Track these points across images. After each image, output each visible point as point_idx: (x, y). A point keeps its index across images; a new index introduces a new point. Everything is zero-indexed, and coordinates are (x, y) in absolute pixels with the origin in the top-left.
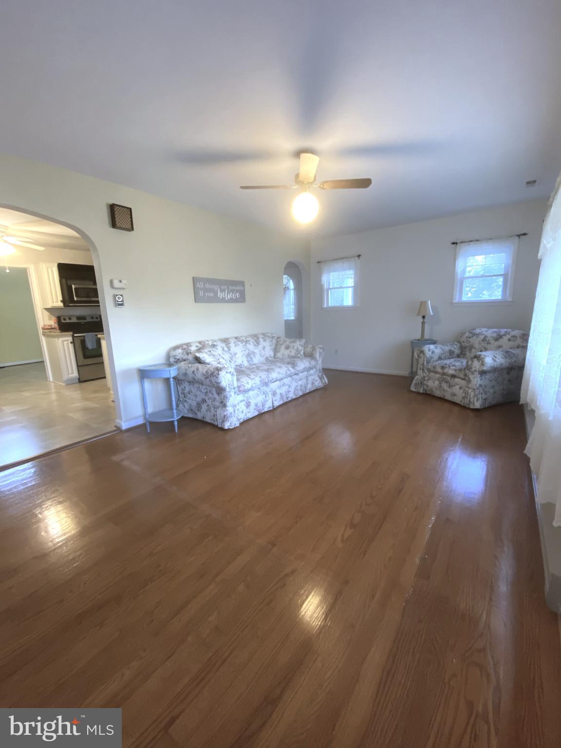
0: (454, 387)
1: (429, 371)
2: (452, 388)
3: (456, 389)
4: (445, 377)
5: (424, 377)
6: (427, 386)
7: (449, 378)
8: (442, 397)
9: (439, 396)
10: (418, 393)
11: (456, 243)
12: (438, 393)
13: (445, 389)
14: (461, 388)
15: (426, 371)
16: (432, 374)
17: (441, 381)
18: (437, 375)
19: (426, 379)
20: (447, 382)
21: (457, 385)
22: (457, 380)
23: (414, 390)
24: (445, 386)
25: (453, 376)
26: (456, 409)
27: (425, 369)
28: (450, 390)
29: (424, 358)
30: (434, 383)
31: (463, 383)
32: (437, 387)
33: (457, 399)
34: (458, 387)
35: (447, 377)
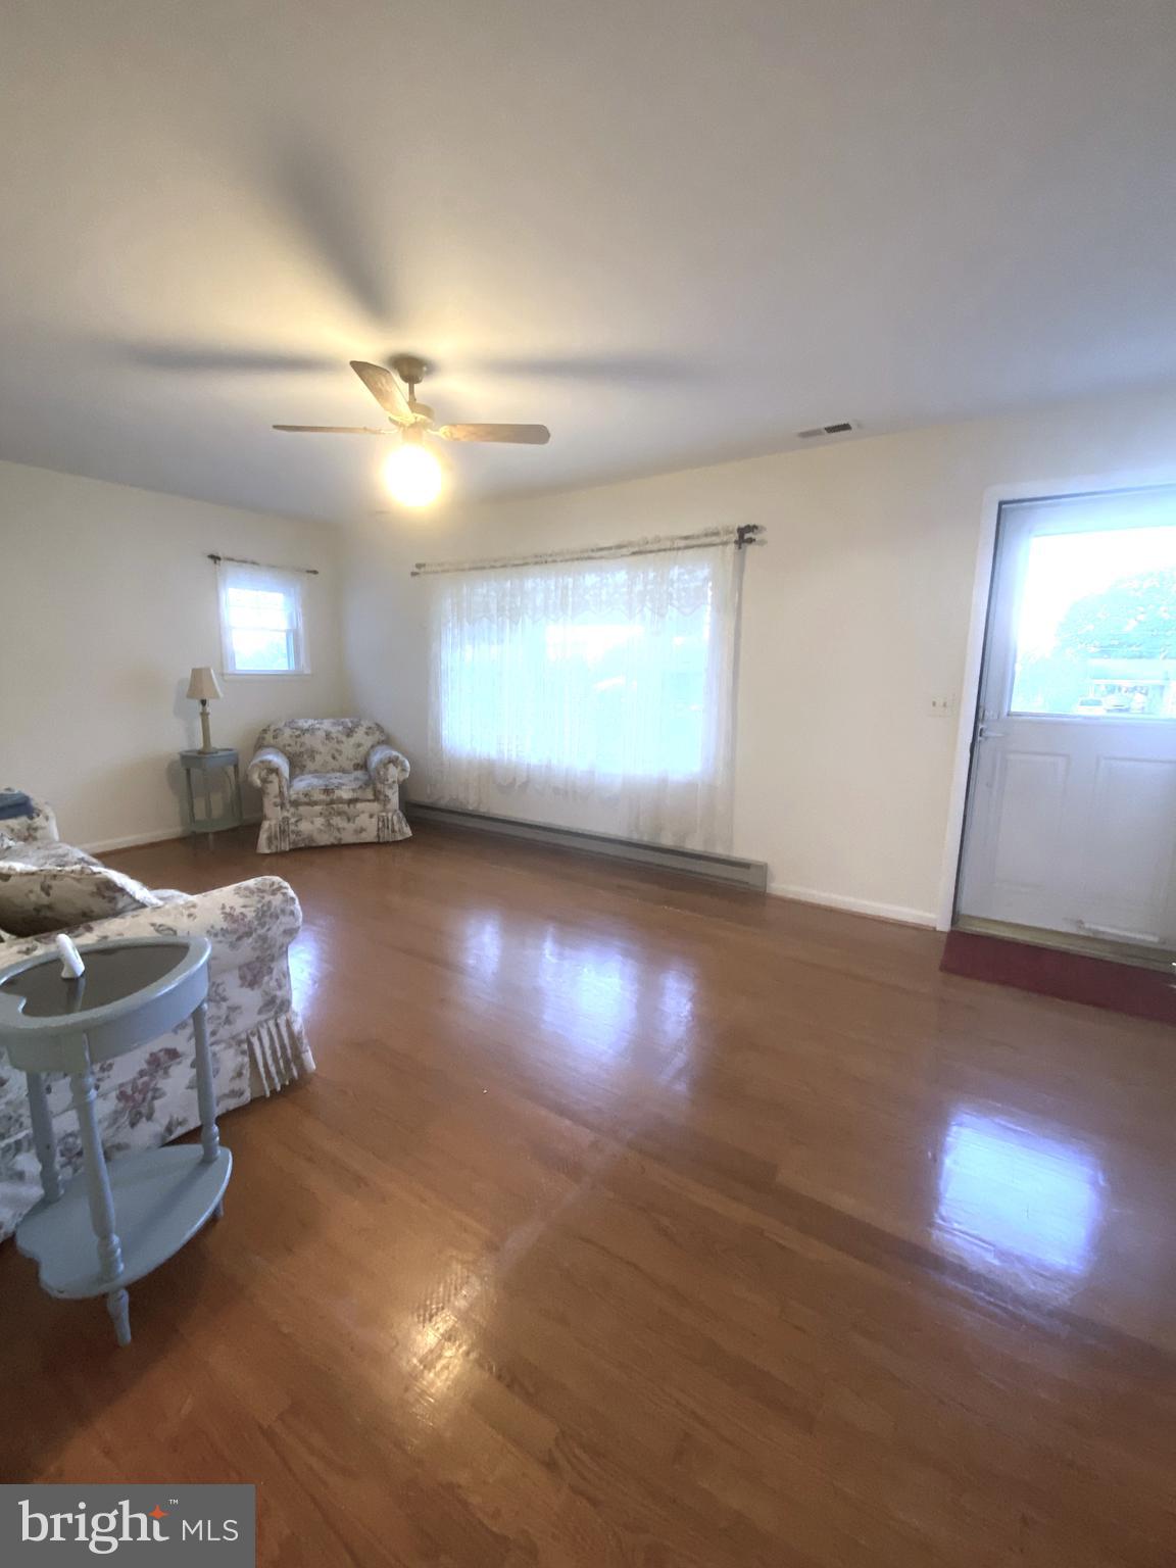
0: (358, 819)
1: (295, 804)
2: (354, 822)
3: (363, 821)
4: (334, 806)
5: (286, 820)
6: (298, 833)
7: (344, 807)
8: (336, 842)
9: (329, 843)
10: (281, 854)
11: (219, 559)
12: (325, 839)
13: (340, 826)
14: (371, 816)
15: (288, 806)
16: (302, 809)
17: (328, 816)
18: (318, 808)
19: (293, 820)
20: (339, 814)
21: (363, 812)
22: (359, 806)
23: (267, 851)
24: (337, 821)
25: (352, 801)
26: (368, 853)
27: (286, 802)
28: (351, 826)
29: (280, 782)
30: (312, 823)
31: (375, 807)
32: (322, 828)
33: (370, 836)
34: (366, 815)
35: (340, 806)
